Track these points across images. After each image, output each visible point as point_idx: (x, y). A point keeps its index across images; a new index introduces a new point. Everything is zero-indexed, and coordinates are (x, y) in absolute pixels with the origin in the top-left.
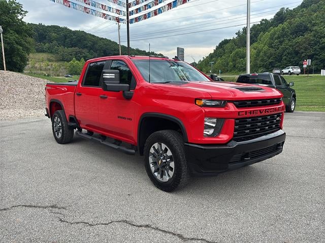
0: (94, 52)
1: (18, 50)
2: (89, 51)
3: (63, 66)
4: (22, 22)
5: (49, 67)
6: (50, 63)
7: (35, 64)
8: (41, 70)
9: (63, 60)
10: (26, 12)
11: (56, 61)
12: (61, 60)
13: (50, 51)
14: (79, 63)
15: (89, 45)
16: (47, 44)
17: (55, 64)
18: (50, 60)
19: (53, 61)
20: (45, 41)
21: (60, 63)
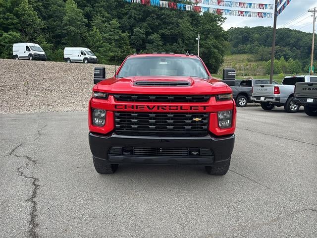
0: (297, 49)
1: (214, 53)
2: (291, 49)
3: (261, 65)
4: (221, 28)
5: (248, 67)
6: (249, 63)
7: (236, 64)
8: (240, 70)
9: (262, 60)
10: (226, 18)
11: (255, 61)
12: (260, 60)
13: (251, 52)
14: (277, 61)
15: (292, 42)
16: (249, 46)
17: (253, 64)
18: (249, 61)
19: (252, 61)
20: (247, 42)
21: (258, 63)
